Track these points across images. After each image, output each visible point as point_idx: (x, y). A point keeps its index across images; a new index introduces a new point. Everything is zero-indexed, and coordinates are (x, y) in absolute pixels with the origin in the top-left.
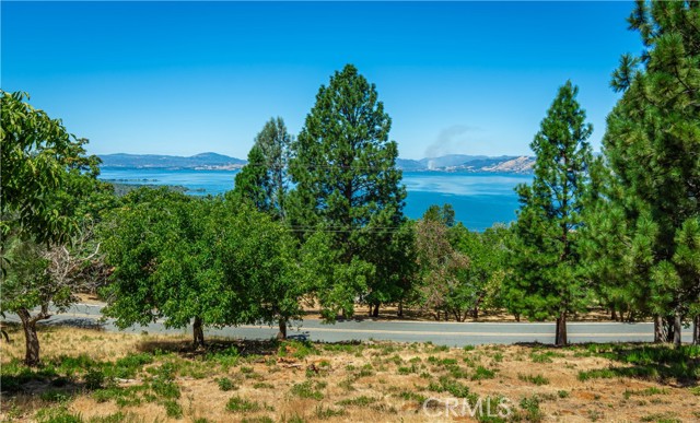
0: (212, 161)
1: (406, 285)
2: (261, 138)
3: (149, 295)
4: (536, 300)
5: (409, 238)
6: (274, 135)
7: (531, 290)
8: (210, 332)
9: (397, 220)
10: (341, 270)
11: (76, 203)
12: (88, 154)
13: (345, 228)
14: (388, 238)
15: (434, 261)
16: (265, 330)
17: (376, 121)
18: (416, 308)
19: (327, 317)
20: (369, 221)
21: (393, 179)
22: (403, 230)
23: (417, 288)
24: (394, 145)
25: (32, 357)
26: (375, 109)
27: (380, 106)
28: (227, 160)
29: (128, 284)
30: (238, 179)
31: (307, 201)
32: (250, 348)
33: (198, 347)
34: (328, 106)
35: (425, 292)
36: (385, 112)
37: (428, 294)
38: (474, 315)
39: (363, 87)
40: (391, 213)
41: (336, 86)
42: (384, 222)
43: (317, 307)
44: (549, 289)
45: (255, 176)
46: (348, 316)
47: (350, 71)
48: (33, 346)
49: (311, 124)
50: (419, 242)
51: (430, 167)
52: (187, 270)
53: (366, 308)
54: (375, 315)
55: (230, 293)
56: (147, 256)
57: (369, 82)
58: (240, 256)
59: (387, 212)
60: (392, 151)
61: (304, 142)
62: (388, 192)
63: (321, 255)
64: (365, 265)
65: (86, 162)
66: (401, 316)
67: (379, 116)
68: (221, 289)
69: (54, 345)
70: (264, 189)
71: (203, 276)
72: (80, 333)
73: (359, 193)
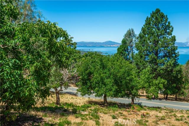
0: (110, 44)
1: (179, 89)
2: (126, 36)
3: (90, 86)
5: (180, 71)
6: (130, 34)
8: (109, 99)
9: (175, 64)
11: (70, 57)
12: (73, 42)
13: (155, 67)
14: (172, 71)
17: (168, 29)
18: (183, 97)
19: (149, 98)
20: (165, 64)
21: (174, 49)
22: (178, 68)
23: (183, 90)
24: (174, 37)
25: (58, 102)
26: (167, 24)
27: (169, 23)
28: (114, 43)
29: (84, 83)
30: (118, 49)
31: (141, 57)
32: (122, 106)
34: (149, 24)
36: (171, 25)
39: (162, 16)
40: (173, 62)
41: (152, 17)
42: (170, 65)
43: (145, 94)
45: (124, 48)
46: (156, 98)
47: (158, 11)
48: (58, 99)
49: (143, 30)
50: (184, 73)
52: (102, 79)
53: (163, 96)
54: (166, 99)
55: (115, 87)
56: (90, 74)
57: (165, 15)
59: (171, 61)
60: (174, 39)
61: (141, 37)
62: (172, 53)
63: (147, 76)
64: (163, 80)
65: (73, 44)
66: (176, 99)
67: (169, 27)
68: (113, 86)
69: (65, 99)
70: (127, 53)
71: (107, 81)
72: (71, 96)
73: (161, 55)
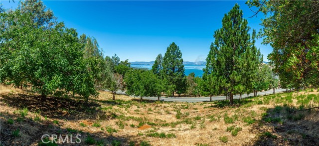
0: (148, 64)
1: (185, 90)
2: (157, 58)
3: (132, 90)
4: (206, 93)
5: (185, 80)
6: (159, 57)
7: (205, 91)
8: (144, 98)
9: (183, 76)
10: (169, 87)
14: (181, 80)
15: (190, 85)
16: (157, 98)
17: (179, 54)
18: (187, 95)
19: (166, 96)
21: (183, 67)
22: (184, 78)
24: (182, 59)
25: (114, 99)
27: (180, 51)
29: (129, 88)
30: (153, 67)
31: (165, 71)
33: (141, 101)
34: (169, 51)
35: (188, 91)
37: (189, 92)
38: (199, 96)
39: (176, 47)
41: (171, 47)
42: (180, 76)
43: (165, 94)
44: (208, 90)
45: (156, 65)
46: (173, 96)
47: (174, 43)
48: (114, 97)
49: (166, 55)
50: (188, 81)
51: (196, 64)
52: (138, 86)
53: (177, 95)
54: (179, 96)
55: (145, 91)
56: (132, 83)
58: (147, 83)
59: (180, 74)
60: (182, 61)
61: (165, 59)
62: (181, 69)
64: (174, 86)
66: (185, 96)
67: (180, 53)
69: (117, 97)
70: (158, 69)
71: (140, 87)
73: (176, 70)
